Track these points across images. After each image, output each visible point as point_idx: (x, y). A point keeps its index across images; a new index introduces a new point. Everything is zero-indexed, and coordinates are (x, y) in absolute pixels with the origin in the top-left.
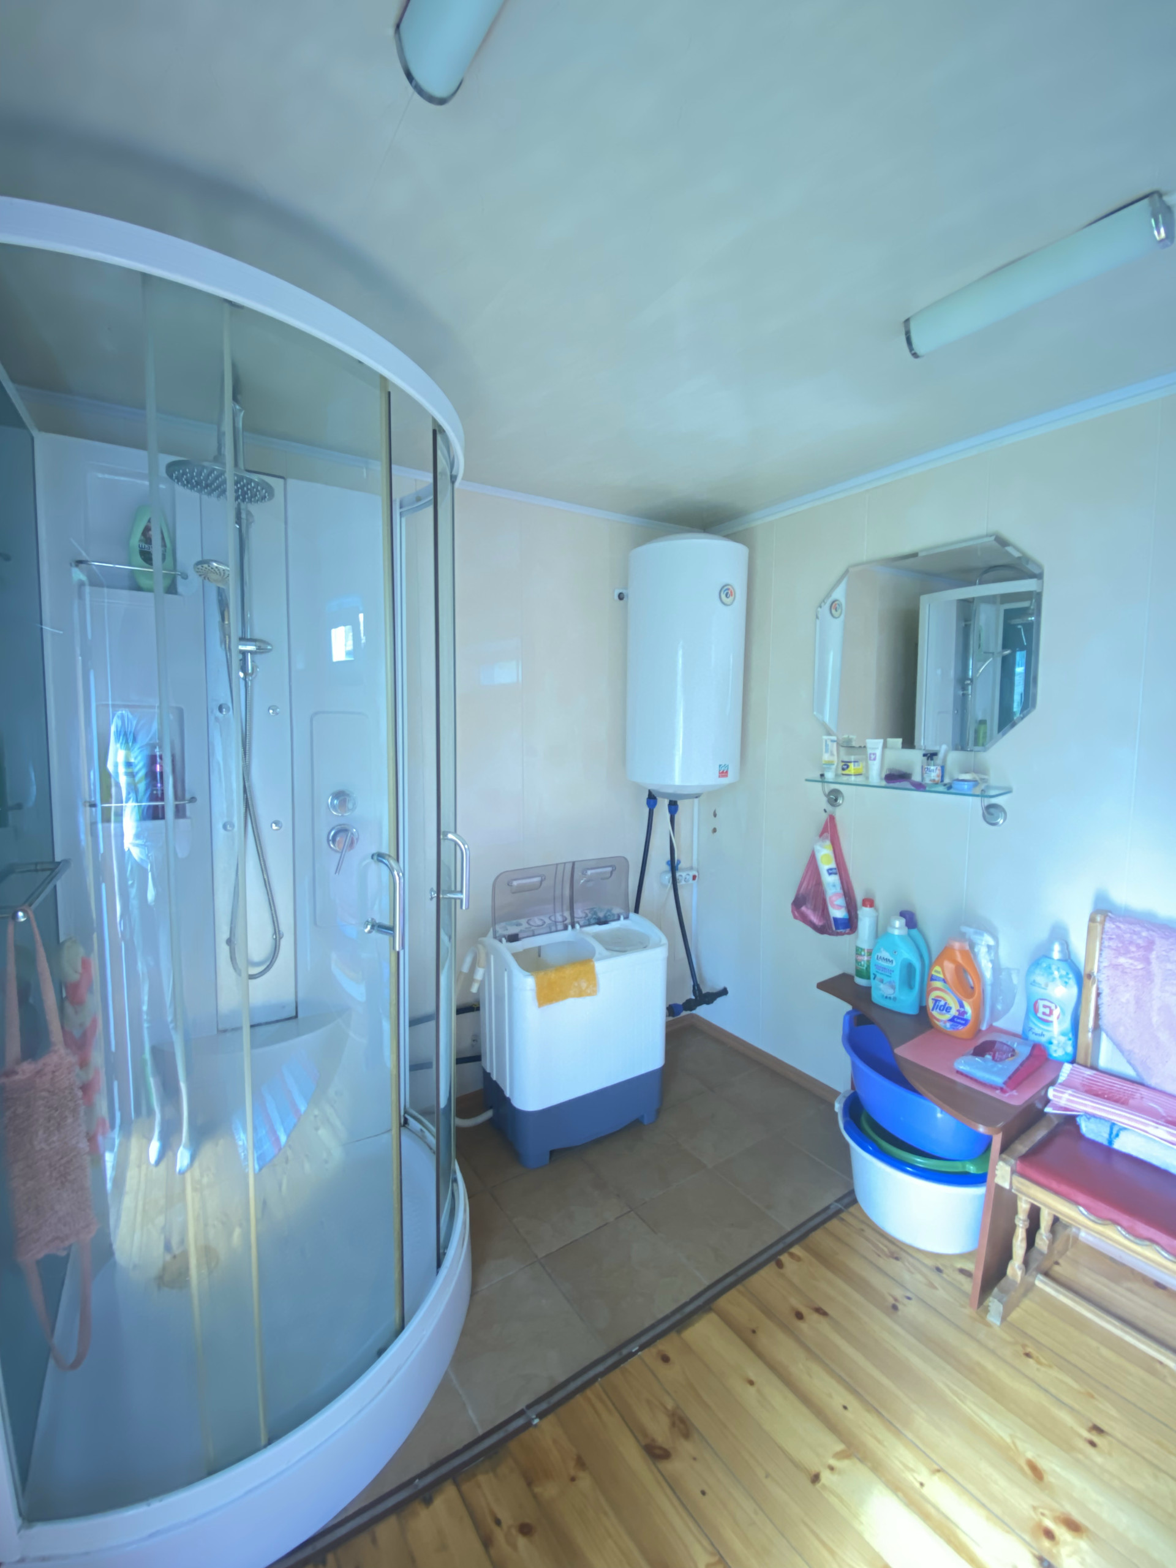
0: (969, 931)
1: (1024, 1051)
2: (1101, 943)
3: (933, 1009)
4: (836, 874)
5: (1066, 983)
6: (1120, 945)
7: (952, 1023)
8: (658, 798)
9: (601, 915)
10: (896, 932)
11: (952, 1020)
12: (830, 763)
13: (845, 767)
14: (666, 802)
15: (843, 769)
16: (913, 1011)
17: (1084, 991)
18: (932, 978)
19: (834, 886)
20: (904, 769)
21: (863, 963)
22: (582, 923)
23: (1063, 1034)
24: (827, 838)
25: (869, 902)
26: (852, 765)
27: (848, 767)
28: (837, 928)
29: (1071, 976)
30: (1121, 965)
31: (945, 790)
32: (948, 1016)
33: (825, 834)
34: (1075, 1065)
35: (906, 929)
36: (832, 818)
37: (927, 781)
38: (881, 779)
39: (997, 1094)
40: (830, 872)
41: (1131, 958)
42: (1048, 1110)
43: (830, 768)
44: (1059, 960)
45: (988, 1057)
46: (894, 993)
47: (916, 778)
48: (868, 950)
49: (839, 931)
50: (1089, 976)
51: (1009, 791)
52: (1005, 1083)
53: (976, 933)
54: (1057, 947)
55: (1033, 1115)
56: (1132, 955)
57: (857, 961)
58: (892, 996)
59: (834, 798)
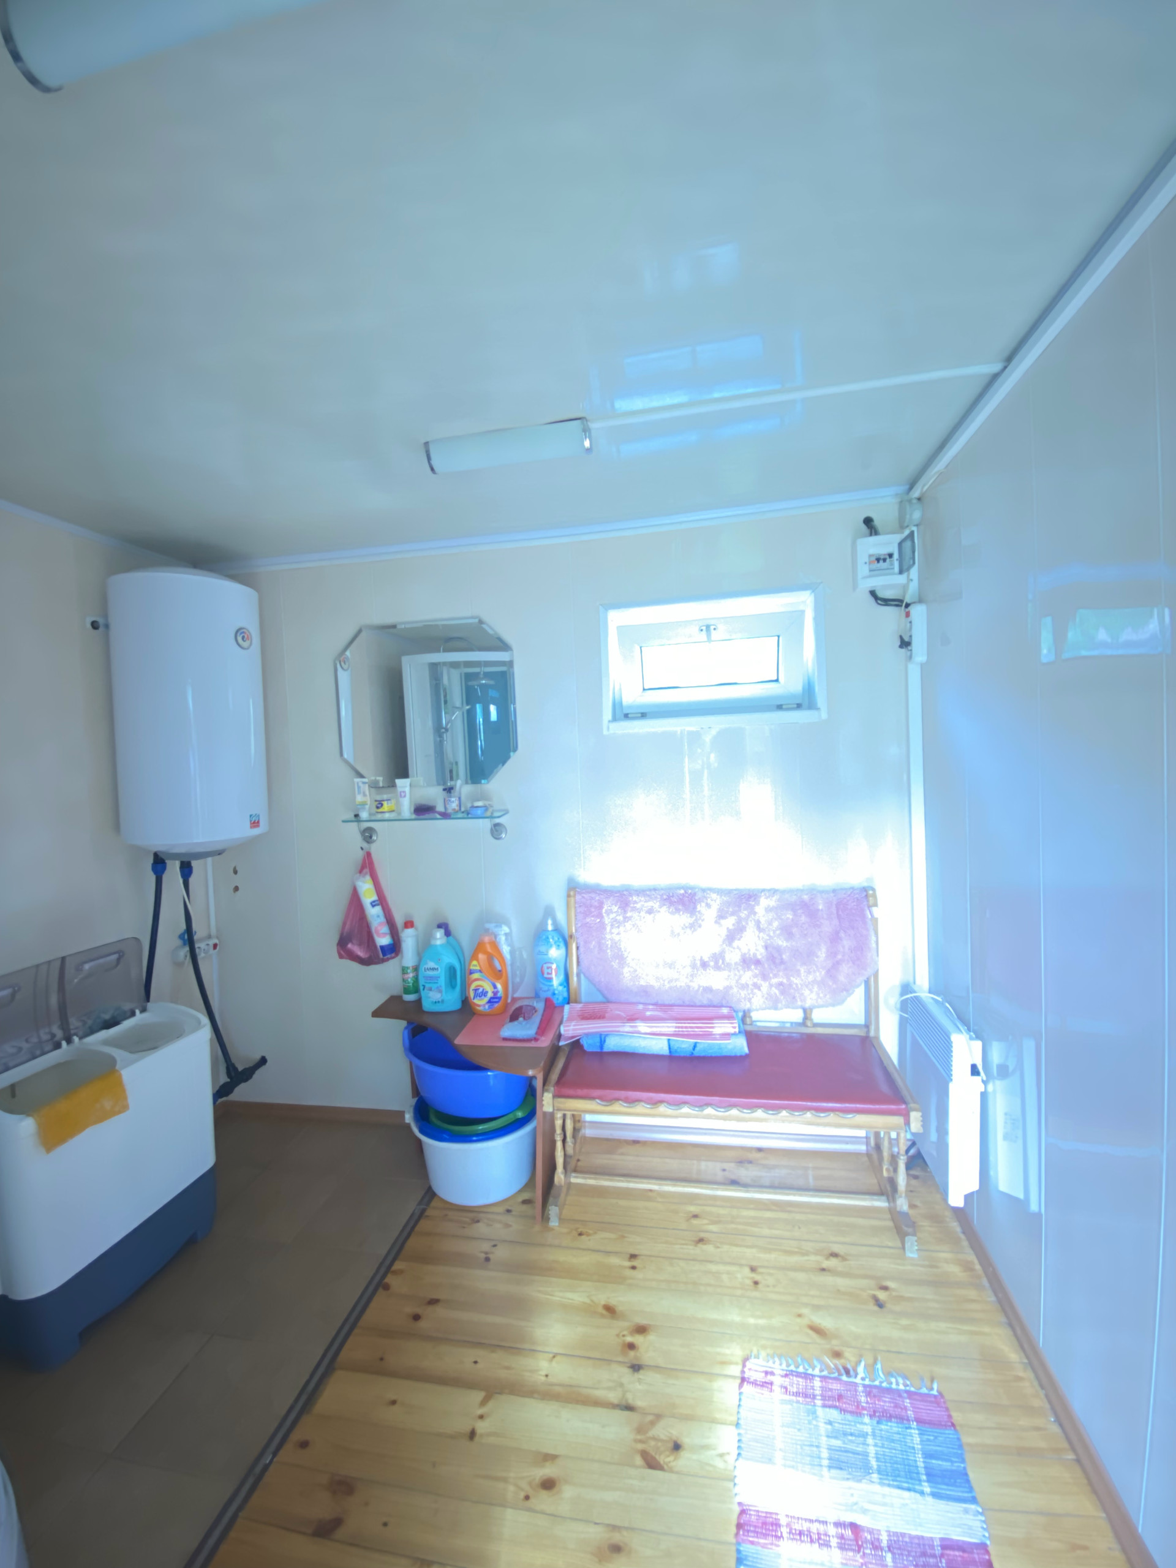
0: (490, 926)
1: (540, 1006)
2: (576, 911)
3: (474, 998)
4: (378, 905)
5: (559, 946)
6: (586, 909)
7: (489, 1004)
8: (166, 861)
9: (107, 1017)
10: (438, 942)
11: (489, 1002)
12: (364, 804)
13: (379, 805)
14: (177, 864)
15: (378, 808)
16: (457, 1006)
17: (569, 948)
18: (471, 972)
19: (378, 916)
20: (431, 803)
21: (409, 980)
22: (81, 1033)
23: (561, 985)
24: (366, 874)
25: (409, 924)
26: (385, 803)
27: (382, 805)
28: (384, 954)
29: (561, 940)
30: (588, 923)
31: (466, 816)
32: (486, 1000)
33: (365, 871)
34: (571, 1004)
35: (446, 937)
36: (369, 854)
37: (450, 811)
38: (411, 814)
39: (533, 1044)
40: (373, 904)
41: (593, 916)
42: (562, 1043)
43: (364, 808)
44: (552, 931)
45: (521, 1019)
46: (442, 996)
47: (440, 808)
48: (413, 967)
49: (385, 957)
50: (571, 936)
51: (506, 812)
52: (536, 1033)
53: (496, 926)
54: (550, 922)
55: (555, 1051)
56: (593, 914)
57: (404, 980)
58: (440, 1000)
59: (368, 835)
